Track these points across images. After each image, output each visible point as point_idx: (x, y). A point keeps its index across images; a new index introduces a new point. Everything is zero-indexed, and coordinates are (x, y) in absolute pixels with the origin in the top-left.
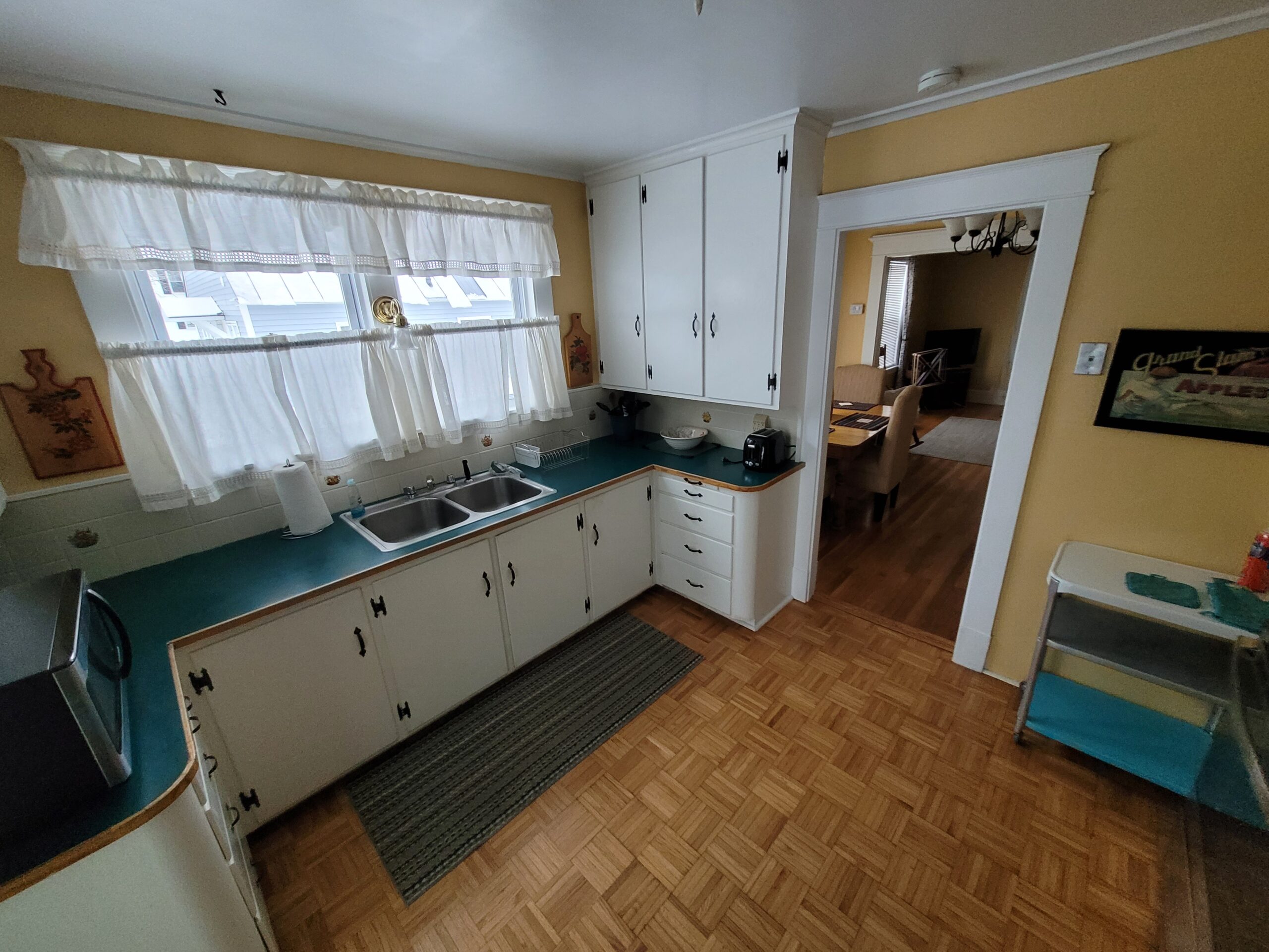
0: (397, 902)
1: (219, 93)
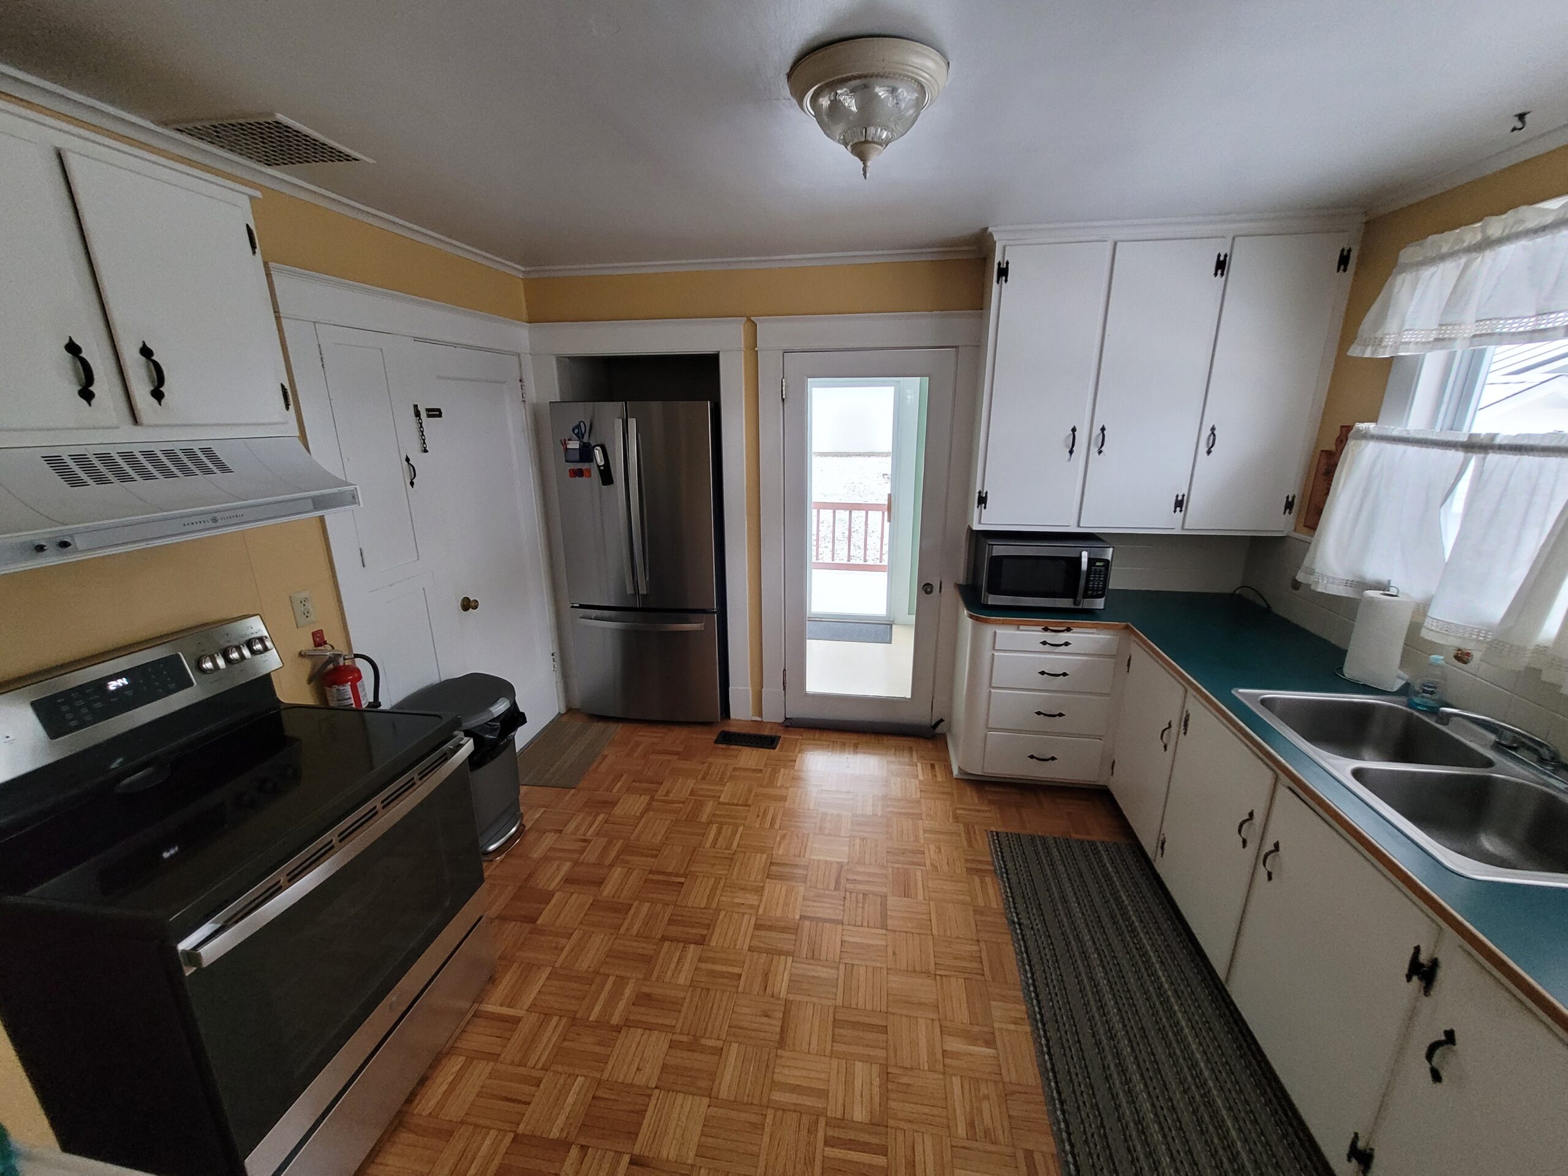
0: (992, 829)
1: (1521, 117)
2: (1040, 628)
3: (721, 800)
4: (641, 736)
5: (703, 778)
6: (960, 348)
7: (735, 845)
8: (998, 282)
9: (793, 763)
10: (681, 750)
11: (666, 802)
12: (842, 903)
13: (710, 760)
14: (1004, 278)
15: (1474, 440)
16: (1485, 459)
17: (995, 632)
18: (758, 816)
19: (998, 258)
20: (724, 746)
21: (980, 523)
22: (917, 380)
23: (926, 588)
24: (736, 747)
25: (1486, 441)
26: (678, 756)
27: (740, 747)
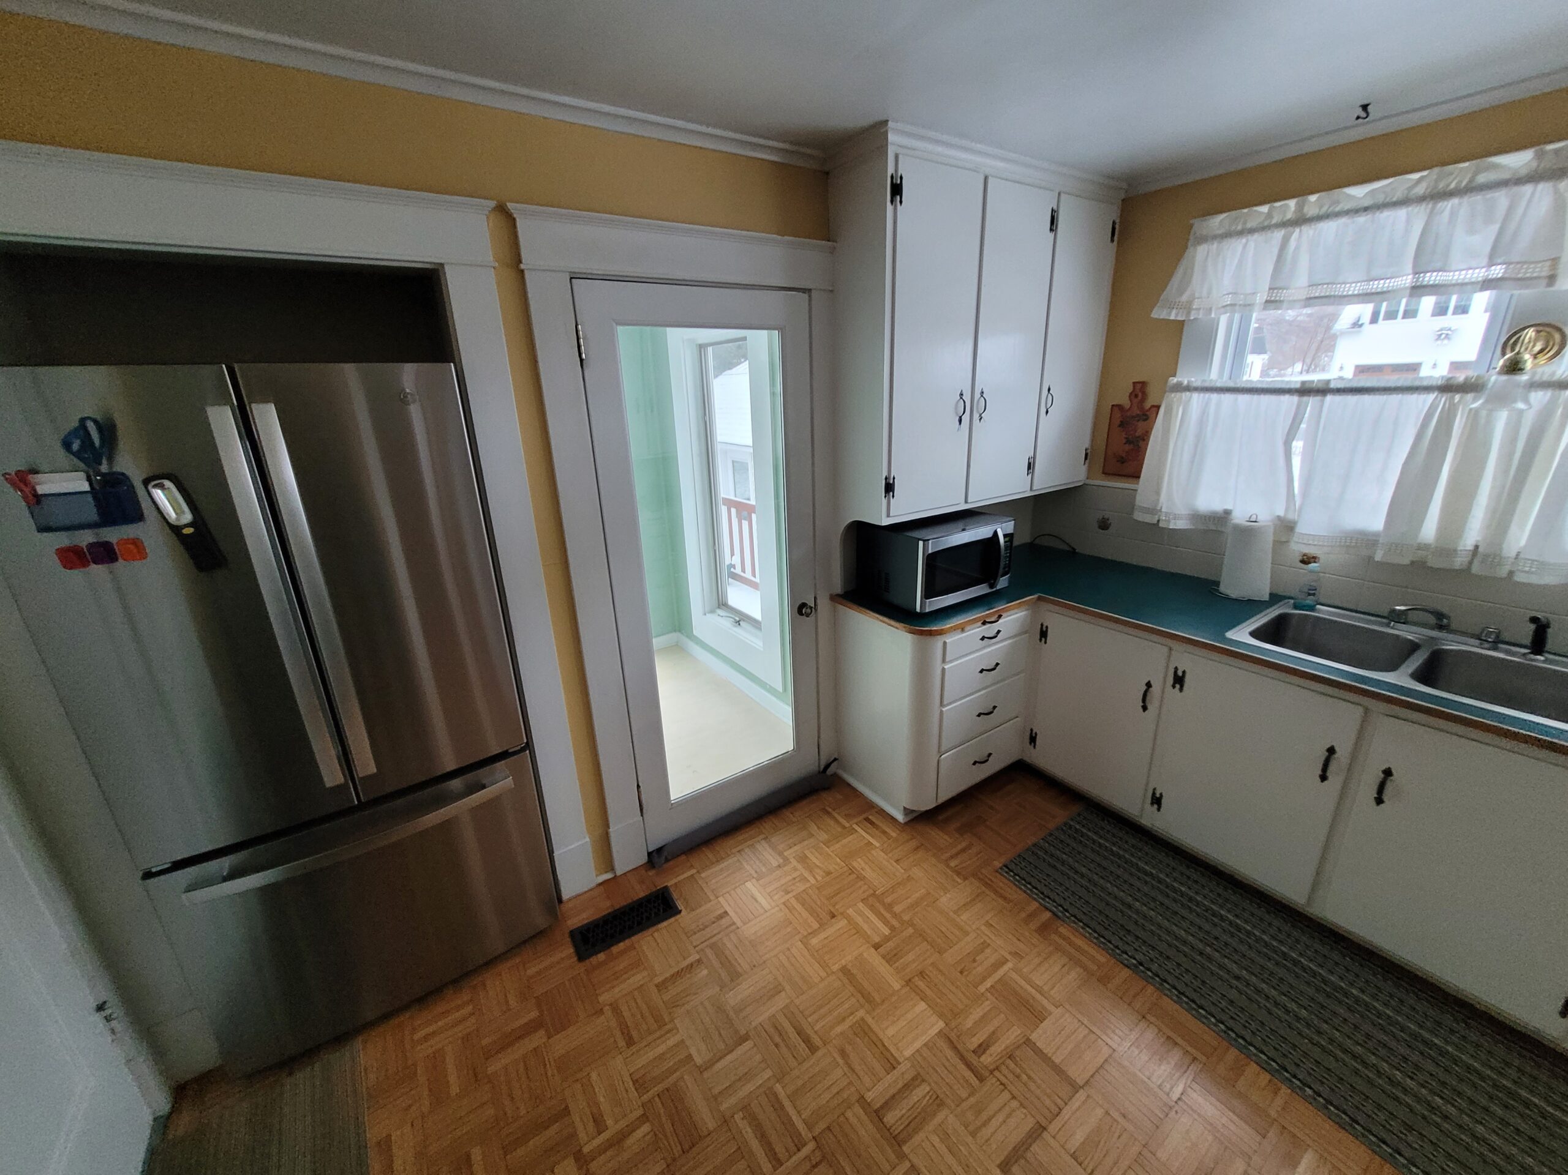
0: (998, 864)
1: (1365, 107)
2: (980, 624)
3: (698, 1060)
4: (426, 1038)
5: (630, 1042)
6: (813, 291)
7: (801, 1126)
8: (892, 202)
9: (724, 922)
10: (534, 1014)
11: (610, 1144)
12: (1006, 1095)
13: (605, 998)
14: (898, 198)
15: (1307, 386)
16: (1323, 402)
17: (945, 643)
18: (777, 1045)
19: (891, 170)
20: (601, 956)
21: (888, 516)
22: (764, 333)
23: (802, 610)
24: (622, 945)
25: (1320, 386)
26: (542, 1032)
27: (627, 942)
